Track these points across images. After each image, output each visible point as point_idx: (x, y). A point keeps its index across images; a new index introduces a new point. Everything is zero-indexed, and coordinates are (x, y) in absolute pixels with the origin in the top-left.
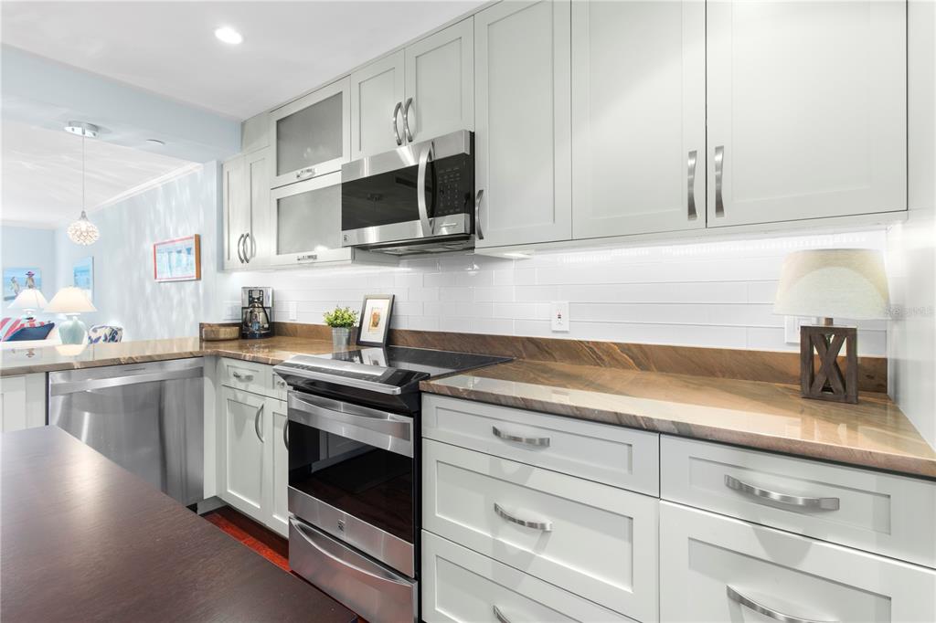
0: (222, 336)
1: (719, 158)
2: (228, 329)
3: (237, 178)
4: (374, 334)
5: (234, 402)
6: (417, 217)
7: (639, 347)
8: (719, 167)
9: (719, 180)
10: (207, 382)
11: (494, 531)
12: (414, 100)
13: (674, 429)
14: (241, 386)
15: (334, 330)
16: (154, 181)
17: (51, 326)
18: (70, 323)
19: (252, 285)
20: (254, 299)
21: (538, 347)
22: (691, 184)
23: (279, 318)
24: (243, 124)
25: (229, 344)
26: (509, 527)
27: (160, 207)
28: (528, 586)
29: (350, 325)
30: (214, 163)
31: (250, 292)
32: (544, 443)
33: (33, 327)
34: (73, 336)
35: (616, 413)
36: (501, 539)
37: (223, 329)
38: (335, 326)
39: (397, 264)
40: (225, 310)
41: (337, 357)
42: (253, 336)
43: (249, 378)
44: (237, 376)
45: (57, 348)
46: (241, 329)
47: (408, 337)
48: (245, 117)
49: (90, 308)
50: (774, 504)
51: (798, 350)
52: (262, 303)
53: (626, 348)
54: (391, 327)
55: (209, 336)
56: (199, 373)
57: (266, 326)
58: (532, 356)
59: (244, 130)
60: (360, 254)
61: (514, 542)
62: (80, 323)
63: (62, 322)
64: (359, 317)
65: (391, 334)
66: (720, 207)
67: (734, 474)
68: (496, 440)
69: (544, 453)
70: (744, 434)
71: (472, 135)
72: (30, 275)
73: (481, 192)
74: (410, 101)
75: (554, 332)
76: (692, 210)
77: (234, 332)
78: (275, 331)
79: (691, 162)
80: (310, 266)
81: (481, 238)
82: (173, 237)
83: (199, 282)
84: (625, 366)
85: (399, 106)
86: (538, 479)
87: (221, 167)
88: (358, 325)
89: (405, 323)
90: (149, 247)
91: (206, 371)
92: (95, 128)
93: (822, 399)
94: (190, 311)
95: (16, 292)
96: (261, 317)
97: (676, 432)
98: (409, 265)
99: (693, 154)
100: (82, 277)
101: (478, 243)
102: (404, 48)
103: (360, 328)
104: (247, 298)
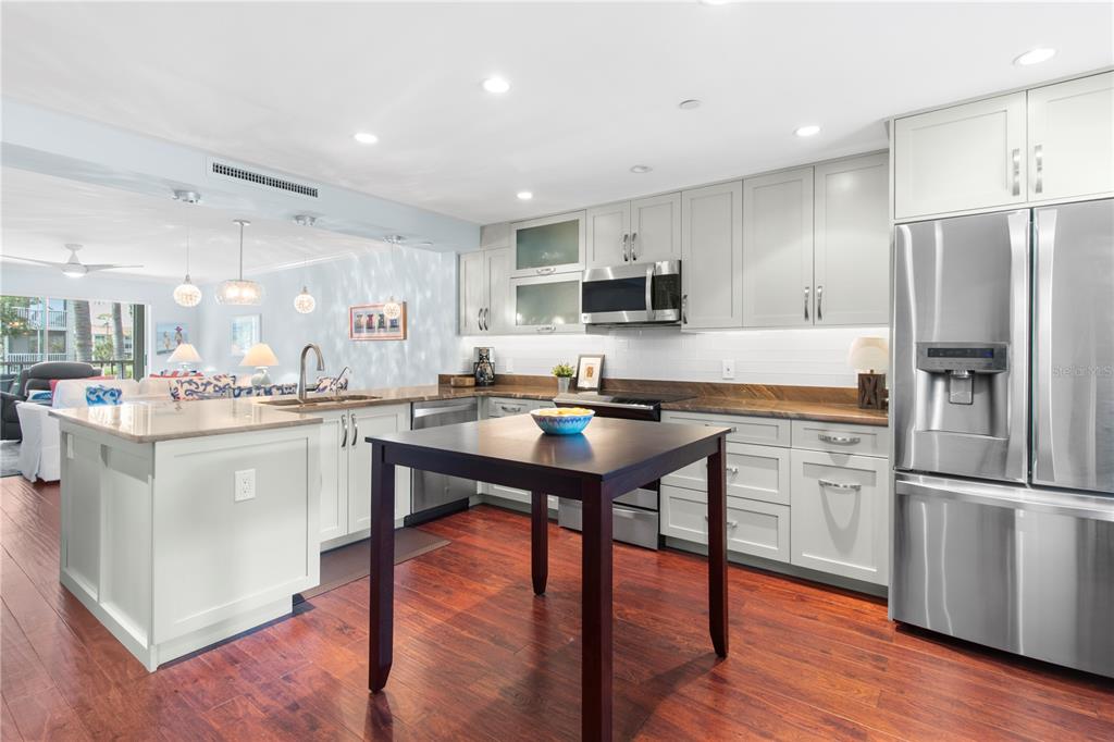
0: (454, 384)
1: (820, 290)
4: (589, 382)
6: (645, 309)
7: (778, 387)
8: (820, 295)
9: (820, 301)
15: (560, 379)
19: (480, 346)
20: (482, 356)
22: (806, 302)
23: (499, 372)
24: (483, 228)
29: (570, 375)
30: (454, 253)
31: (480, 350)
38: (560, 376)
40: (459, 366)
42: (483, 384)
46: (475, 379)
47: (615, 383)
48: (484, 223)
50: (839, 444)
51: (857, 387)
52: (488, 359)
53: (770, 388)
54: (603, 377)
56: (475, 407)
57: (492, 377)
58: (710, 394)
60: (590, 328)
64: (575, 369)
65: (603, 382)
66: (820, 315)
70: (826, 416)
71: (680, 262)
72: (179, 330)
73: (685, 297)
74: (635, 235)
75: (724, 379)
76: (807, 315)
77: (470, 381)
78: (495, 382)
79: (806, 291)
81: (686, 323)
82: (376, 304)
83: (405, 342)
84: (769, 398)
85: (627, 236)
87: (458, 257)
89: (611, 375)
91: (479, 406)
93: (867, 408)
94: (393, 365)
96: (489, 370)
99: (807, 288)
101: (683, 326)
103: (577, 378)
104: (478, 356)
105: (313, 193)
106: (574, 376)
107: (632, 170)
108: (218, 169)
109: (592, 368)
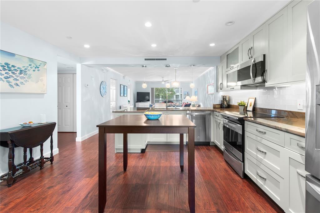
0: (216, 107)
2: (218, 106)
3: (220, 70)
4: (250, 108)
5: (216, 121)
10: (211, 116)
11: (257, 153)
12: (253, 47)
13: (285, 130)
14: (217, 118)
15: (240, 107)
16: (208, 70)
17: (191, 104)
18: (193, 104)
19: (223, 95)
20: (224, 98)
21: (293, 114)
23: (231, 104)
25: (218, 109)
26: (259, 153)
27: (209, 76)
28: (262, 166)
29: (244, 106)
31: (223, 97)
32: (265, 133)
33: (188, 104)
34: (194, 106)
35: (275, 126)
36: (258, 155)
37: (216, 106)
38: (240, 106)
39: (257, 89)
40: (218, 102)
41: (241, 114)
42: (224, 108)
43: (218, 116)
44: (216, 115)
45: (191, 108)
46: (221, 106)
47: (259, 110)
48: (221, 55)
49: (197, 100)
52: (226, 99)
54: (254, 107)
55: (215, 107)
56: (210, 114)
57: (227, 105)
59: (221, 58)
60: (243, 87)
61: (260, 156)
62: (195, 103)
63: (192, 104)
64: (247, 103)
65: (254, 109)
67: (298, 142)
68: (256, 132)
69: (265, 135)
70: (299, 132)
71: (265, 55)
72: (188, 93)
73: (266, 70)
74: (252, 48)
75: (299, 109)
78: (229, 107)
80: (233, 90)
81: (266, 82)
82: (211, 84)
85: (250, 49)
86: (264, 142)
87: (217, 67)
88: (246, 106)
89: (259, 106)
90: (207, 86)
91: (212, 114)
92: (194, 66)
95: (186, 97)
96: (225, 103)
97: (285, 131)
98: (260, 89)
100: (196, 94)
101: (266, 84)
102: (250, 34)
103: (247, 107)
104: (222, 98)
105: (166, 59)
106: (246, 105)
107: (226, 24)
108: (146, 60)
109: (251, 103)
